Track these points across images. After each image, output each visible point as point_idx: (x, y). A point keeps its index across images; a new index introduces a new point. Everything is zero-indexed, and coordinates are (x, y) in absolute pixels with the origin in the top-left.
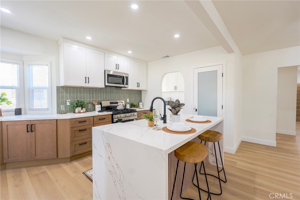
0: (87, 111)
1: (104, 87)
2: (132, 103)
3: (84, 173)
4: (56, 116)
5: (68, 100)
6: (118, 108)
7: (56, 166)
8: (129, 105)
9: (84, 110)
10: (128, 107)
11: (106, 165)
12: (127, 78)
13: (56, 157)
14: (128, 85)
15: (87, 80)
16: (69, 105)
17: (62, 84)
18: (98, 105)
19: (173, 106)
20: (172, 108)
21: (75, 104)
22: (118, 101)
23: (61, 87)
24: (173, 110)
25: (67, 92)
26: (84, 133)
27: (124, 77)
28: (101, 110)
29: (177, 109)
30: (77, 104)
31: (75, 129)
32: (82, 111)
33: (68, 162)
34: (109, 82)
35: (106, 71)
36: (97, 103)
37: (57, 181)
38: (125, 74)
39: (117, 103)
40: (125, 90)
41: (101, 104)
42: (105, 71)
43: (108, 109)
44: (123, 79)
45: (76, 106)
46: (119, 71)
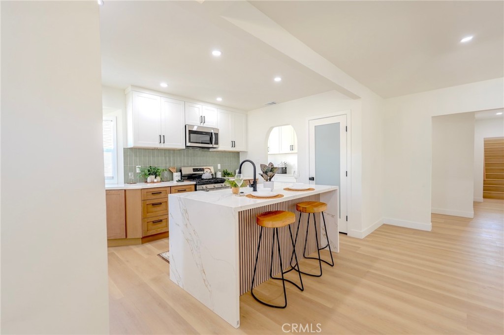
0: (162, 181)
1: (184, 147)
2: (225, 170)
3: (159, 255)
4: (122, 186)
5: (138, 166)
6: (204, 177)
7: (125, 247)
8: (220, 173)
9: (158, 178)
10: (219, 175)
11: (184, 233)
12: (217, 135)
13: (125, 237)
14: (218, 144)
15: (162, 139)
16: (139, 172)
17: (131, 144)
18: (176, 172)
19: (265, 170)
20: (264, 173)
21: (146, 171)
22: (204, 167)
23: (129, 148)
24: (264, 175)
25: (136, 156)
26: (158, 208)
27: (212, 133)
28: (181, 179)
29: (270, 174)
30: (149, 171)
31: (148, 202)
32: (155, 180)
33: (139, 244)
34: (191, 141)
35: (187, 126)
36: (175, 170)
37: (128, 261)
38: (213, 129)
39: (202, 170)
40: (214, 151)
41: (181, 171)
42: (185, 126)
43: (190, 177)
44: (211, 138)
45: (148, 173)
46: (205, 125)
